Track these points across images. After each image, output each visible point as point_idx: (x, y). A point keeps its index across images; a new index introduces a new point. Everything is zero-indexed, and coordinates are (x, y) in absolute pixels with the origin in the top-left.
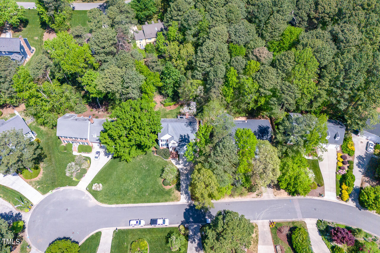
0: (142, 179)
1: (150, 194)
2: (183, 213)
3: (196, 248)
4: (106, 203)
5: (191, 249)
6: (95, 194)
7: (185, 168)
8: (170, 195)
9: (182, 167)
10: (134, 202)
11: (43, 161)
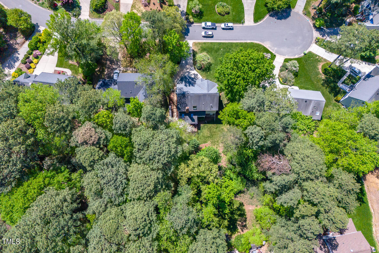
1: (218, 49)
2: (190, 33)
3: (180, 7)
6: (268, 51)
7: (188, 70)
8: (202, 47)
9: (191, 71)
10: (232, 43)
11: (323, 80)
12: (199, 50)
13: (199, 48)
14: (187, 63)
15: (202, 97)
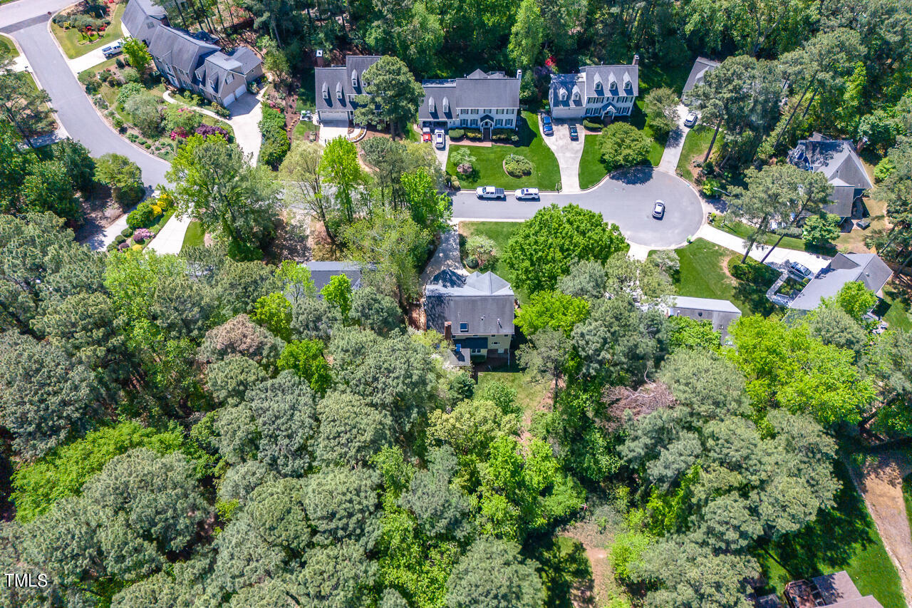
2: (454, 206)
8: (476, 230)
12: (471, 233)
14: (447, 257)
15: (479, 303)
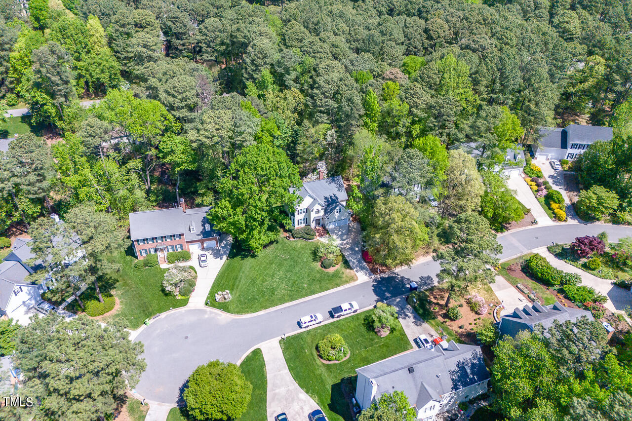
0: (287, 271)
1: (311, 284)
3: (415, 323)
4: (247, 312)
5: (408, 326)
6: (224, 307)
7: (345, 242)
9: (341, 242)
10: (292, 299)
11: (115, 288)
12: (343, 273)
13: (344, 276)
14: (351, 249)
